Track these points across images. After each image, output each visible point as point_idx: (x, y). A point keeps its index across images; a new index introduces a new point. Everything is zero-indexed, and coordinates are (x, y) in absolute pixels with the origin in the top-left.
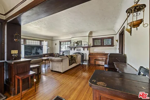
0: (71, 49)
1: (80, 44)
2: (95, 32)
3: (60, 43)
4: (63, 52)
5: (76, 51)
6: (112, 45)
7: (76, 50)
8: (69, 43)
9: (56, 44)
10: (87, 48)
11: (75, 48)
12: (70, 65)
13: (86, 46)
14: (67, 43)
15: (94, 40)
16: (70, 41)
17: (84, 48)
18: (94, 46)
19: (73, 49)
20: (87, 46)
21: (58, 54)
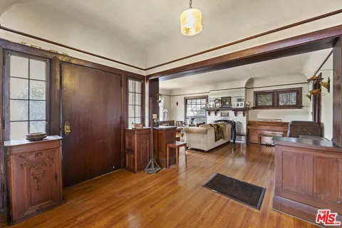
0: (209, 113)
1: (227, 103)
2: (258, 78)
3: (186, 100)
4: (193, 119)
5: (219, 117)
6: (299, 105)
7: (219, 114)
8: (204, 101)
9: (177, 104)
10: (242, 112)
11: (218, 110)
12: (216, 141)
13: (239, 107)
14: (199, 101)
15: (257, 94)
16: (206, 98)
17: (236, 111)
18: (257, 107)
19: (213, 114)
20: (243, 107)
21: (181, 122)
